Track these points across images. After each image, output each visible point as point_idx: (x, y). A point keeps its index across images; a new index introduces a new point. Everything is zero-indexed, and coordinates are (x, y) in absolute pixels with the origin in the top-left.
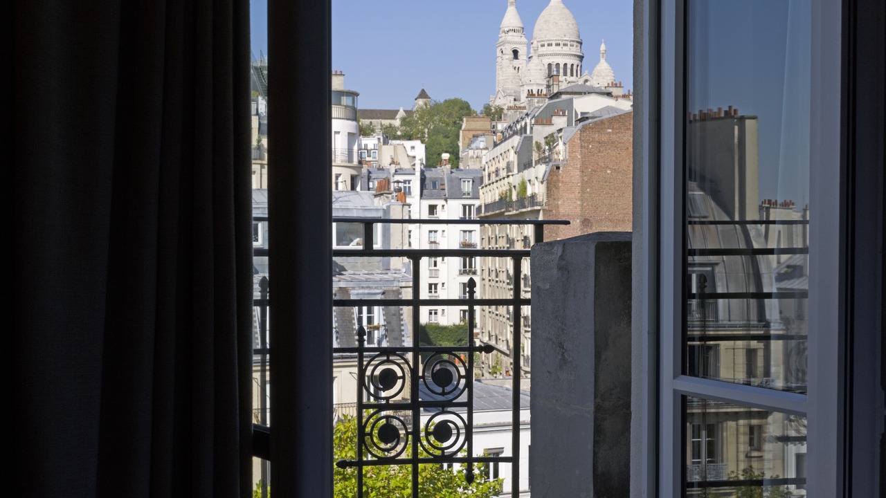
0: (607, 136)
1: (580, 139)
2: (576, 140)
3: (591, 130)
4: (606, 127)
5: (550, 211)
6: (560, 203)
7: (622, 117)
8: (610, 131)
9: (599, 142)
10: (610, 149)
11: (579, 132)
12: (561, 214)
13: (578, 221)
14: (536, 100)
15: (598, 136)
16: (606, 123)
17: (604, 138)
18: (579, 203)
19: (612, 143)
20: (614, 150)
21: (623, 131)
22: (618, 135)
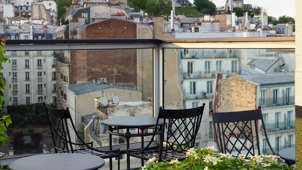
0: (99, 31)
1: (86, 32)
2: (84, 33)
3: (91, 28)
4: (99, 26)
5: (73, 66)
6: (77, 62)
7: (106, 21)
8: (100, 28)
9: (95, 33)
10: (100, 36)
11: (85, 29)
12: (78, 67)
13: (86, 70)
14: (75, 6)
15: (95, 31)
16: (98, 24)
17: (98, 32)
18: (86, 62)
19: (102, 34)
20: (102, 37)
21: (106, 28)
22: (104, 30)
